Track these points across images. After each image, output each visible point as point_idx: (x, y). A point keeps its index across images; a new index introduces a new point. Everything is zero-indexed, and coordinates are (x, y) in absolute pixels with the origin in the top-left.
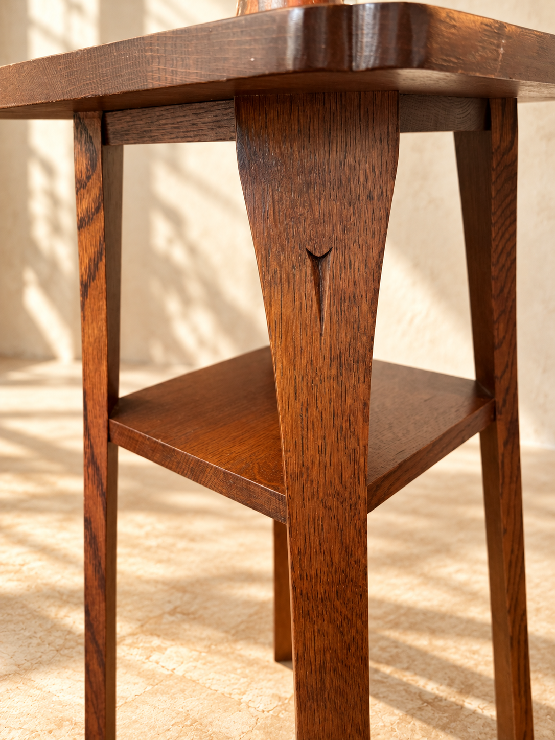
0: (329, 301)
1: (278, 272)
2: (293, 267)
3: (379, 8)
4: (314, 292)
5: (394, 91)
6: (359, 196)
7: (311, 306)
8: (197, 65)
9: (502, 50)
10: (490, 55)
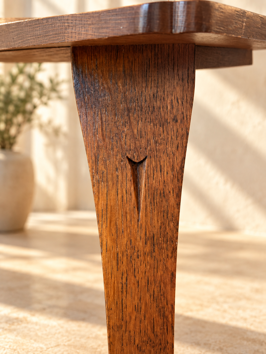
0: (145, 195)
1: (105, 173)
2: (117, 169)
3: (186, 3)
4: (132, 188)
5: (193, 44)
6: (167, 119)
7: (131, 199)
8: (92, 30)
9: (244, 24)
10: (239, 26)
